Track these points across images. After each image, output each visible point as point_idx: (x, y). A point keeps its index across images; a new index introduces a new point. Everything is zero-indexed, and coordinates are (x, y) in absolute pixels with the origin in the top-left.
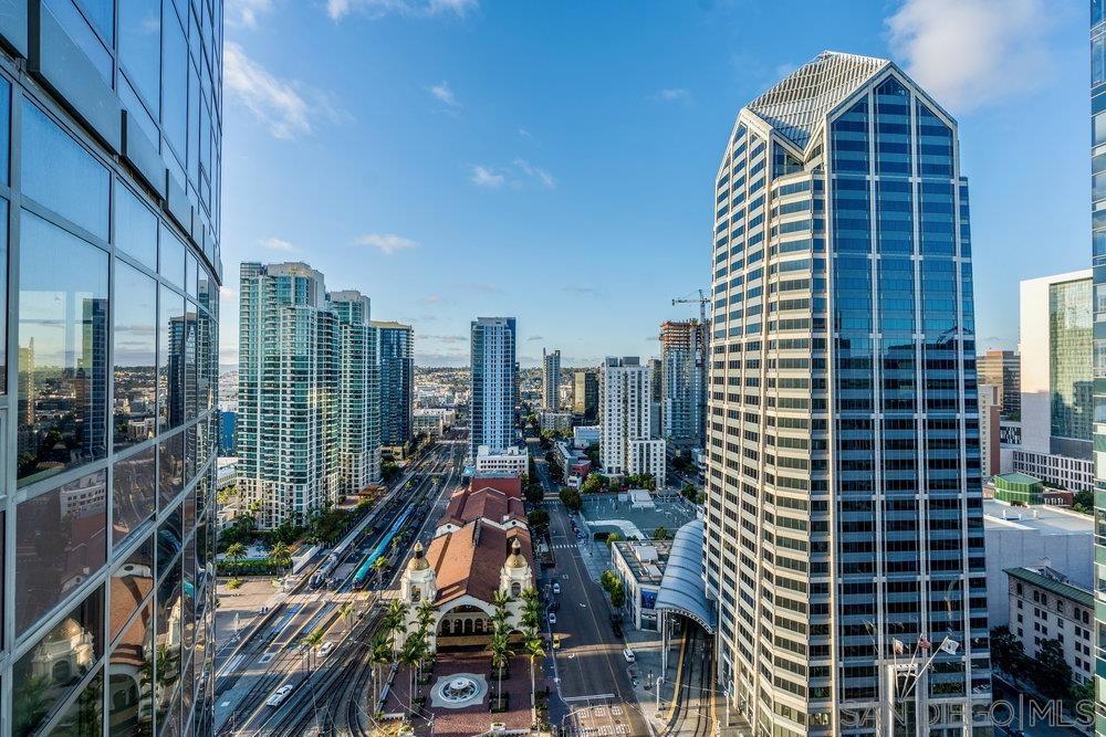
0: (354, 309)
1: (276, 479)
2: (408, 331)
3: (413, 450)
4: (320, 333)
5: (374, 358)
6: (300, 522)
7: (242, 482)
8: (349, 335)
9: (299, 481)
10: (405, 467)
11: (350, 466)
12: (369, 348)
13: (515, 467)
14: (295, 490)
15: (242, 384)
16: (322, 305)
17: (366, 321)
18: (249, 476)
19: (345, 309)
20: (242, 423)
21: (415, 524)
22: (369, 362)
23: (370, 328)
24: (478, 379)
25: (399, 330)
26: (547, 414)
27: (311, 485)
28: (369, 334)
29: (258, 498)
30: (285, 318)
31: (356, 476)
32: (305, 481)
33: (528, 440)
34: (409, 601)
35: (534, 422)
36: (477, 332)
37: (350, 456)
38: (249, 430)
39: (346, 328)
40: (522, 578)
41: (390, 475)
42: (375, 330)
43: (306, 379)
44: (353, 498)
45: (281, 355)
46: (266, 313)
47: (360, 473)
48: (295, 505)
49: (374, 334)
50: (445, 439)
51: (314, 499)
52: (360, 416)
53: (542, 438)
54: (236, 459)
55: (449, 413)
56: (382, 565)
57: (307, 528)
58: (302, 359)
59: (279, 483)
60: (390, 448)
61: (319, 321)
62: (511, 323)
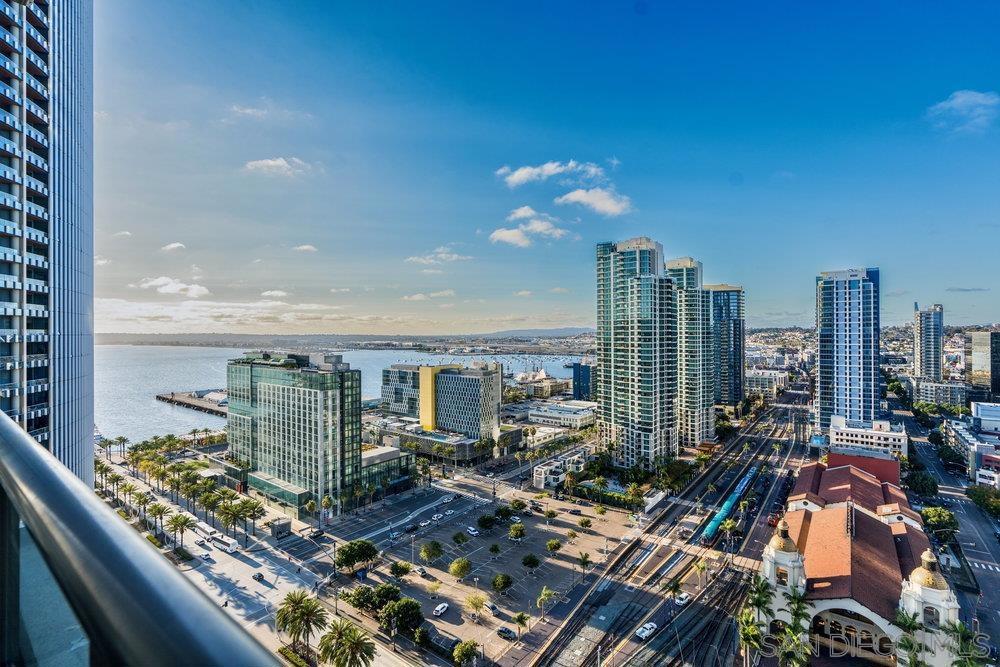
0: (688, 275)
1: (627, 425)
2: (739, 292)
3: (746, 411)
4: (661, 299)
5: (708, 320)
6: (647, 466)
7: (601, 425)
8: (683, 299)
9: (645, 430)
10: (739, 428)
11: (687, 421)
12: (703, 310)
13: (886, 445)
14: (643, 438)
15: (599, 344)
16: (661, 274)
17: (700, 285)
18: (606, 419)
19: (679, 275)
20: (600, 376)
21: (760, 489)
22: (703, 324)
23: (703, 292)
24: (827, 339)
25: (728, 292)
26: (922, 385)
27: (655, 435)
28: (703, 297)
29: (613, 439)
30: (632, 287)
31: (693, 431)
32: (650, 431)
33: (895, 412)
34: (773, 581)
35: (899, 391)
36: (824, 289)
37: (687, 411)
38: (605, 382)
39: (681, 292)
40: (943, 604)
41: (725, 434)
42: (708, 292)
43: (650, 340)
44: (690, 450)
45: (630, 320)
46: (618, 283)
47: (697, 428)
48: (643, 450)
49: (708, 297)
50: (780, 402)
51: (658, 448)
52: (695, 375)
53: (917, 412)
54: (596, 404)
55: (782, 375)
56: (731, 529)
57: (653, 474)
58: (648, 322)
59: (630, 429)
60: (721, 407)
61: (661, 287)
62: (873, 276)
